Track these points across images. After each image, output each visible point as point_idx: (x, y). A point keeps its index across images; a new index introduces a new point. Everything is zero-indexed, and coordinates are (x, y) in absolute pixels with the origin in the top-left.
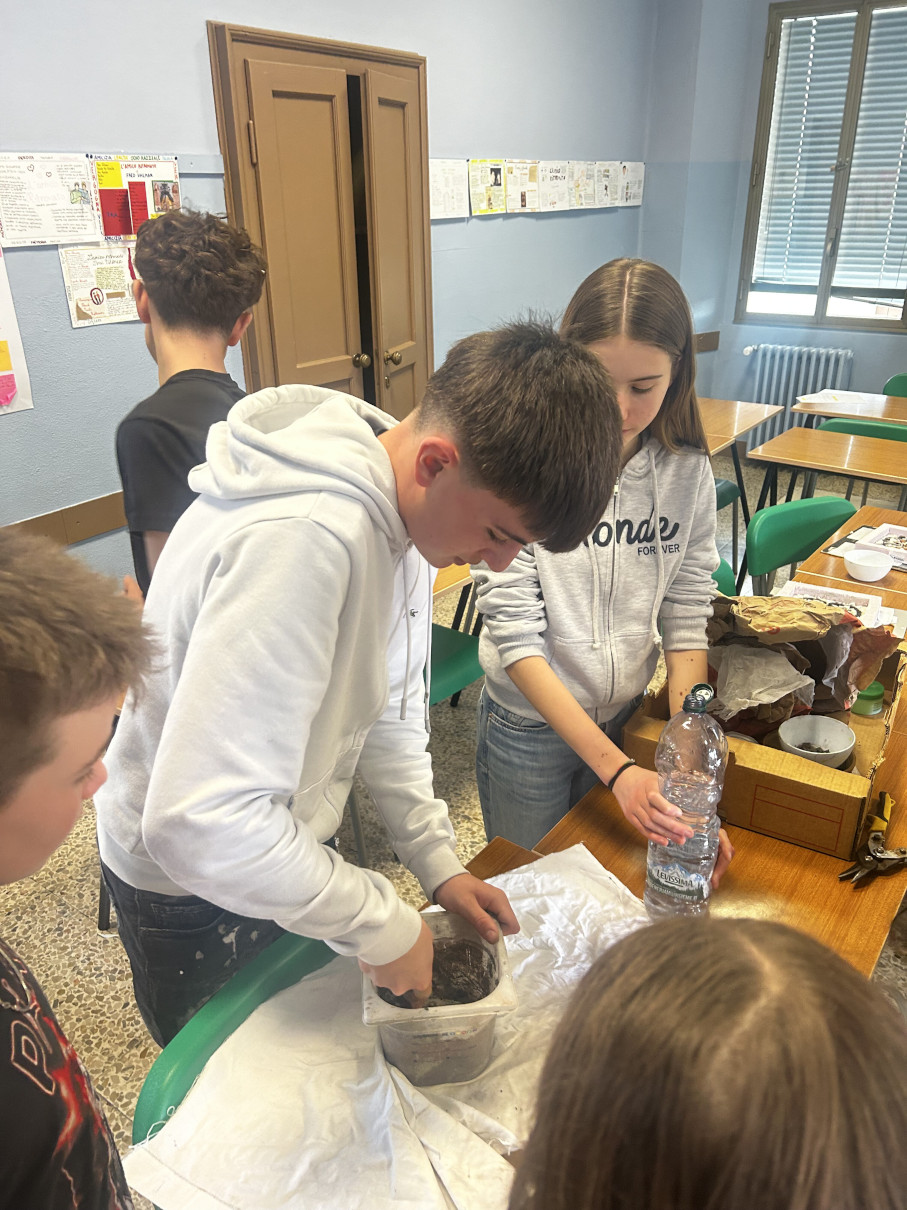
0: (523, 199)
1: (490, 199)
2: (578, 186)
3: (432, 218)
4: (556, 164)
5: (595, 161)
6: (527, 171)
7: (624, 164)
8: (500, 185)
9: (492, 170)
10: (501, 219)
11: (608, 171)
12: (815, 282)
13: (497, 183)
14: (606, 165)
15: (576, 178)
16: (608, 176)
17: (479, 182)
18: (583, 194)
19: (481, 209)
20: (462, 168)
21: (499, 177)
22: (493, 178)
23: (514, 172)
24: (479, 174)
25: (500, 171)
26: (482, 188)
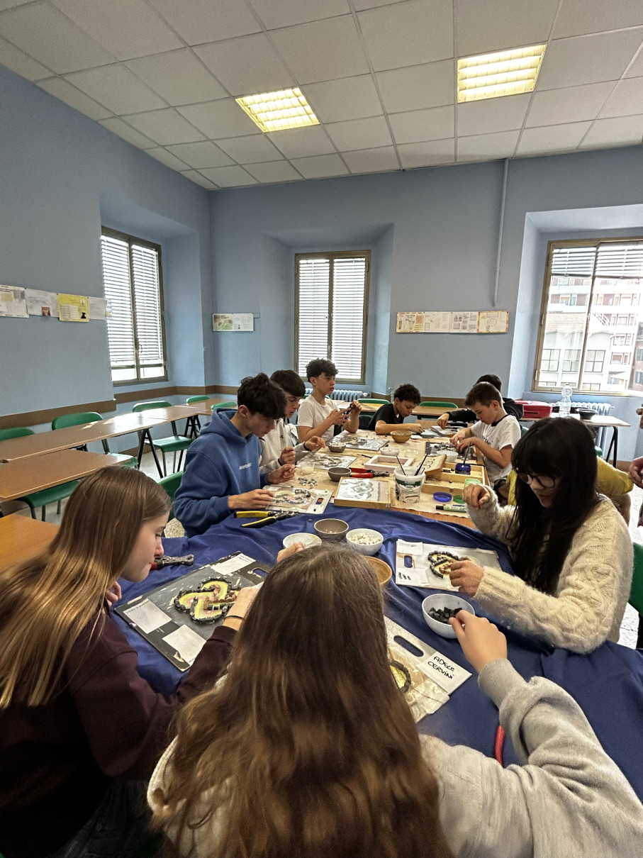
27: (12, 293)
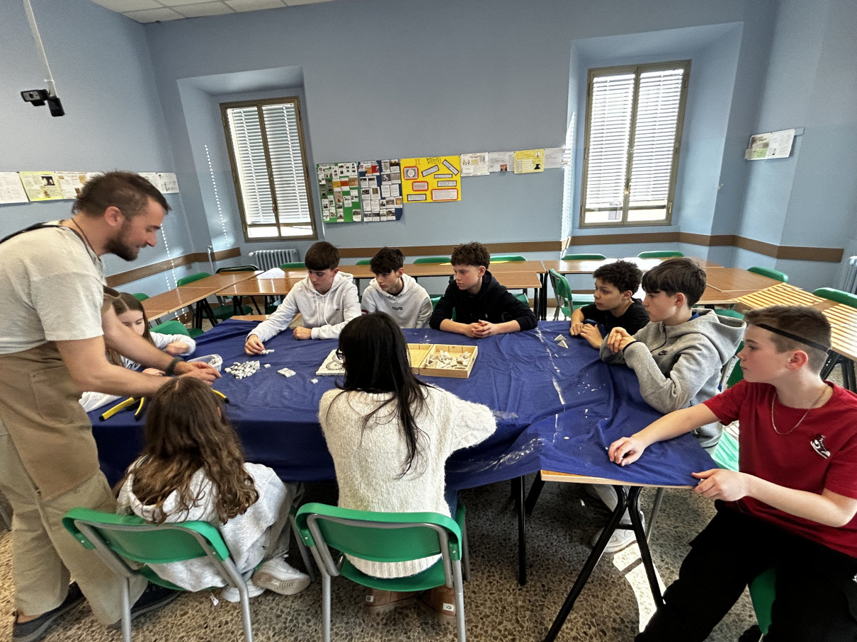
1: (46, 193)
6: (77, 178)
7: (159, 174)
8: (54, 185)
9: (43, 177)
10: (61, 203)
12: (274, 222)
13: (49, 184)
17: (33, 183)
19: (42, 197)
20: (13, 176)
21: (51, 181)
22: (45, 181)
23: (66, 178)
24: (31, 180)
25: (51, 178)
26: (37, 187)
27: (479, 158)
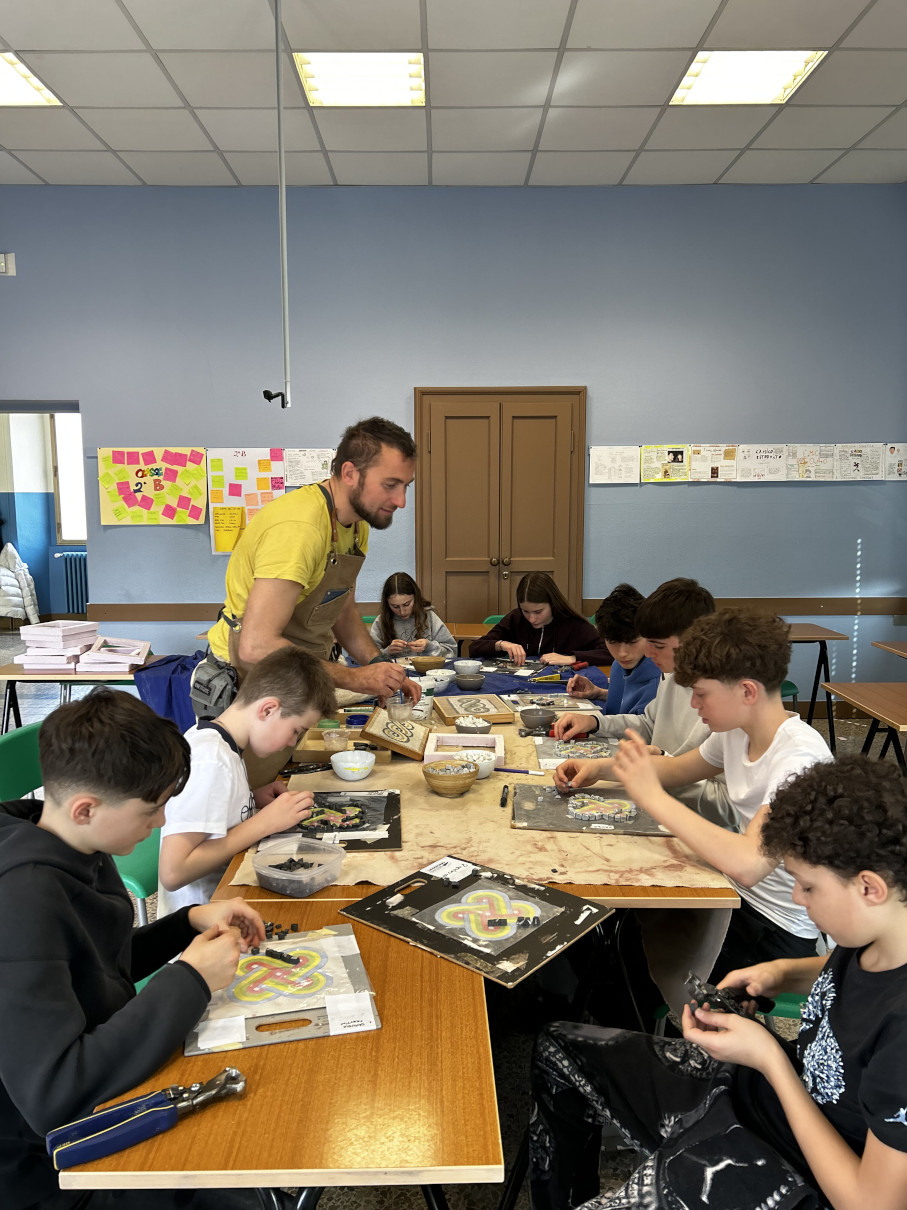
0: (715, 472)
1: (666, 472)
2: (805, 463)
3: (591, 482)
4: (764, 447)
5: (836, 443)
6: (722, 452)
7: (890, 445)
8: (682, 462)
9: (669, 452)
10: (686, 486)
11: (860, 451)
13: (675, 460)
14: (857, 446)
15: (800, 455)
16: (861, 456)
17: (655, 460)
18: (812, 470)
19: (659, 478)
20: (633, 451)
21: (680, 457)
22: (671, 456)
23: (702, 453)
24: (654, 455)
25: (681, 453)
26: (657, 464)
